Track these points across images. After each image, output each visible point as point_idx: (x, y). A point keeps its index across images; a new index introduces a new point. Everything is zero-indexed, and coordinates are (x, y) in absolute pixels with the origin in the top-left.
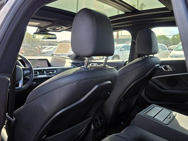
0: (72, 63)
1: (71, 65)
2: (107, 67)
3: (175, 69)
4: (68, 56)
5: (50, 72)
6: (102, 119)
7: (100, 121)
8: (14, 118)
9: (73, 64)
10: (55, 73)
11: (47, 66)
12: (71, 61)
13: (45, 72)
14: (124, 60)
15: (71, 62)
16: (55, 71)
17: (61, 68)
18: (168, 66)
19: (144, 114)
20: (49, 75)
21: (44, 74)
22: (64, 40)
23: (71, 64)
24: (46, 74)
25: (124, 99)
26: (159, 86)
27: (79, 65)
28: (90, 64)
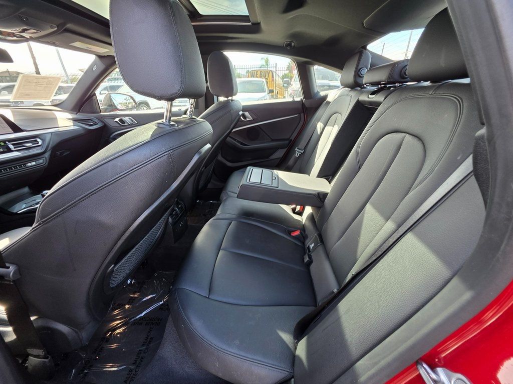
0: (75, 120)
1: (71, 124)
2: (194, 118)
3: (255, 117)
4: (55, 106)
5: (27, 145)
6: (180, 204)
7: (177, 207)
8: (7, 265)
9: (77, 123)
10: (40, 144)
11: (10, 130)
12: (68, 115)
13: (11, 146)
14: (181, 108)
15: (71, 117)
16: (38, 140)
17: (51, 133)
18: (247, 114)
19: (248, 181)
20: (26, 151)
21: (10, 151)
22: (5, 70)
23: (72, 121)
24: (16, 151)
25: (205, 168)
26: (238, 142)
27: (92, 123)
28: (117, 120)
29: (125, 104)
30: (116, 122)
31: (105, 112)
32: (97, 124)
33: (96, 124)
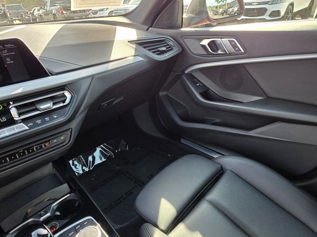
0: (141, 43)
1: (133, 52)
4: (125, 16)
5: (43, 107)
9: (141, 48)
10: (67, 101)
12: (133, 34)
13: (14, 112)
15: (135, 38)
16: (68, 94)
17: (93, 76)
20: (39, 121)
21: (11, 122)
23: (134, 46)
24: (23, 121)
27: (164, 49)
28: (205, 42)
29: (215, 9)
30: (204, 46)
31: (189, 26)
32: (172, 50)
33: (170, 49)
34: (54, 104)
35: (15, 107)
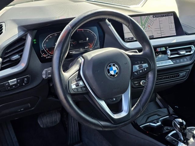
10: (192, 52)
16: (193, 47)
20: (178, 61)
34: (186, 52)
35: (169, 50)
